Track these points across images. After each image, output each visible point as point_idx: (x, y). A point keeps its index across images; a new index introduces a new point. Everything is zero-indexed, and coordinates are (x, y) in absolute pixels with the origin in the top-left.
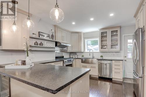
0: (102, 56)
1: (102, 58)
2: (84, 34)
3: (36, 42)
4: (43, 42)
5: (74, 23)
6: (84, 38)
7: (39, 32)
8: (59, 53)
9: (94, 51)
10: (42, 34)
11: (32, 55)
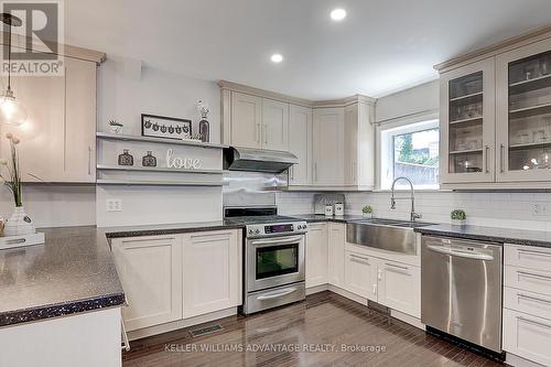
0: (459, 215)
1: (458, 222)
2: (374, 104)
3: (126, 154)
4: (156, 151)
5: (277, 58)
6: (377, 124)
7: (143, 116)
8: (252, 194)
9: (416, 187)
10: (153, 121)
11: (114, 200)
